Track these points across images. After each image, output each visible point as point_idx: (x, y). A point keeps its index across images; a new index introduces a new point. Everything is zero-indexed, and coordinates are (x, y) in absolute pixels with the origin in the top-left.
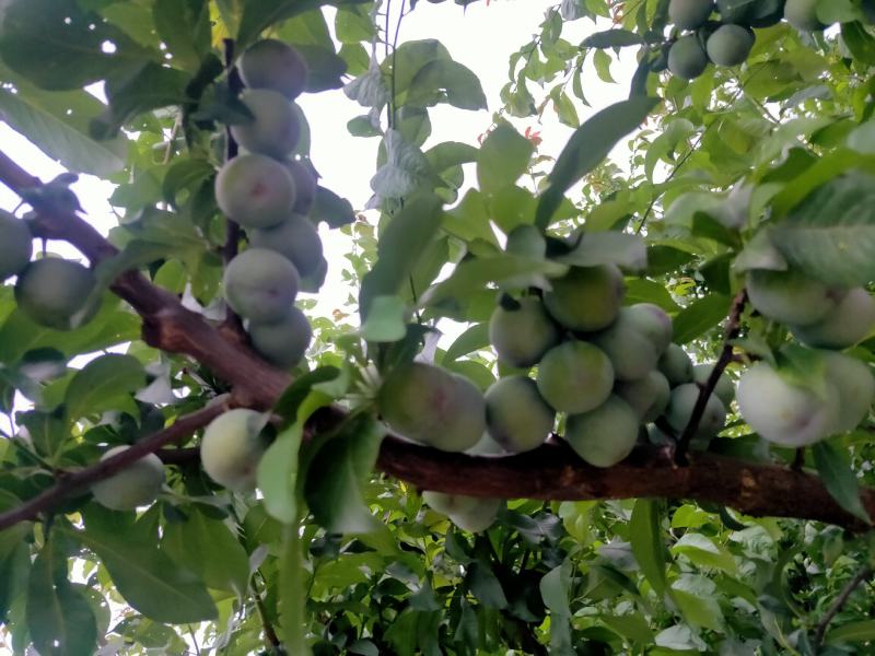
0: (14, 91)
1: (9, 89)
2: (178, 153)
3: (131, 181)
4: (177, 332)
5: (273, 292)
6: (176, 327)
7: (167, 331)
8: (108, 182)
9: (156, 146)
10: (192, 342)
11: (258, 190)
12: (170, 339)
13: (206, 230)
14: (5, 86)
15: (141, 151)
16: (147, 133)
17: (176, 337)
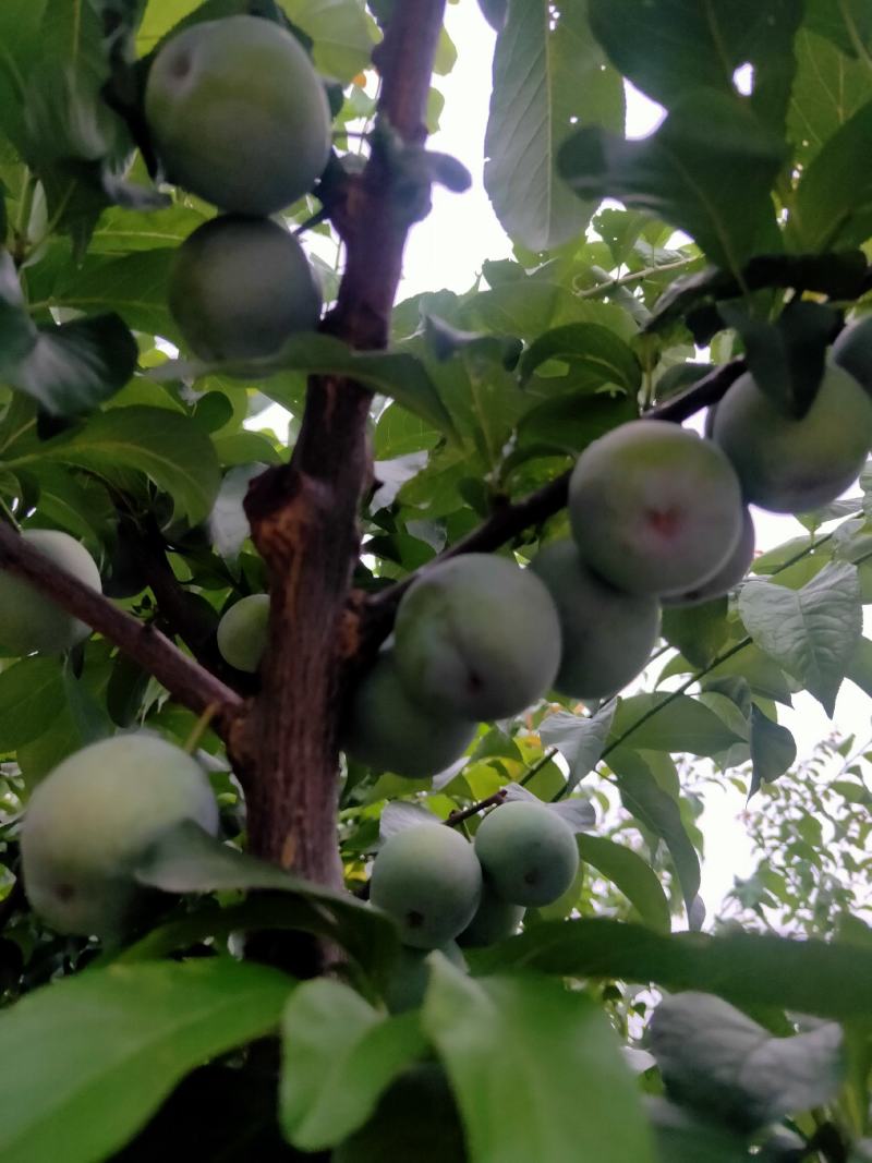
0: (552, 26)
1: (550, 17)
2: (606, 300)
3: (530, 272)
4: (294, 537)
5: (475, 681)
6: (303, 529)
7: (287, 519)
8: (510, 244)
9: (597, 268)
10: (294, 573)
11: (664, 520)
12: (276, 533)
13: (519, 458)
14: (552, 9)
15: (578, 257)
16: (606, 248)
17: (287, 542)
